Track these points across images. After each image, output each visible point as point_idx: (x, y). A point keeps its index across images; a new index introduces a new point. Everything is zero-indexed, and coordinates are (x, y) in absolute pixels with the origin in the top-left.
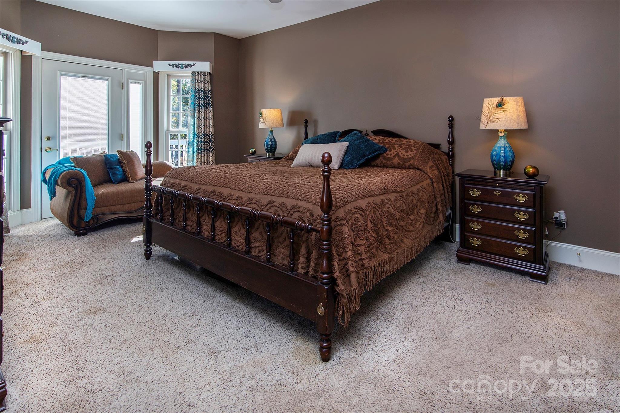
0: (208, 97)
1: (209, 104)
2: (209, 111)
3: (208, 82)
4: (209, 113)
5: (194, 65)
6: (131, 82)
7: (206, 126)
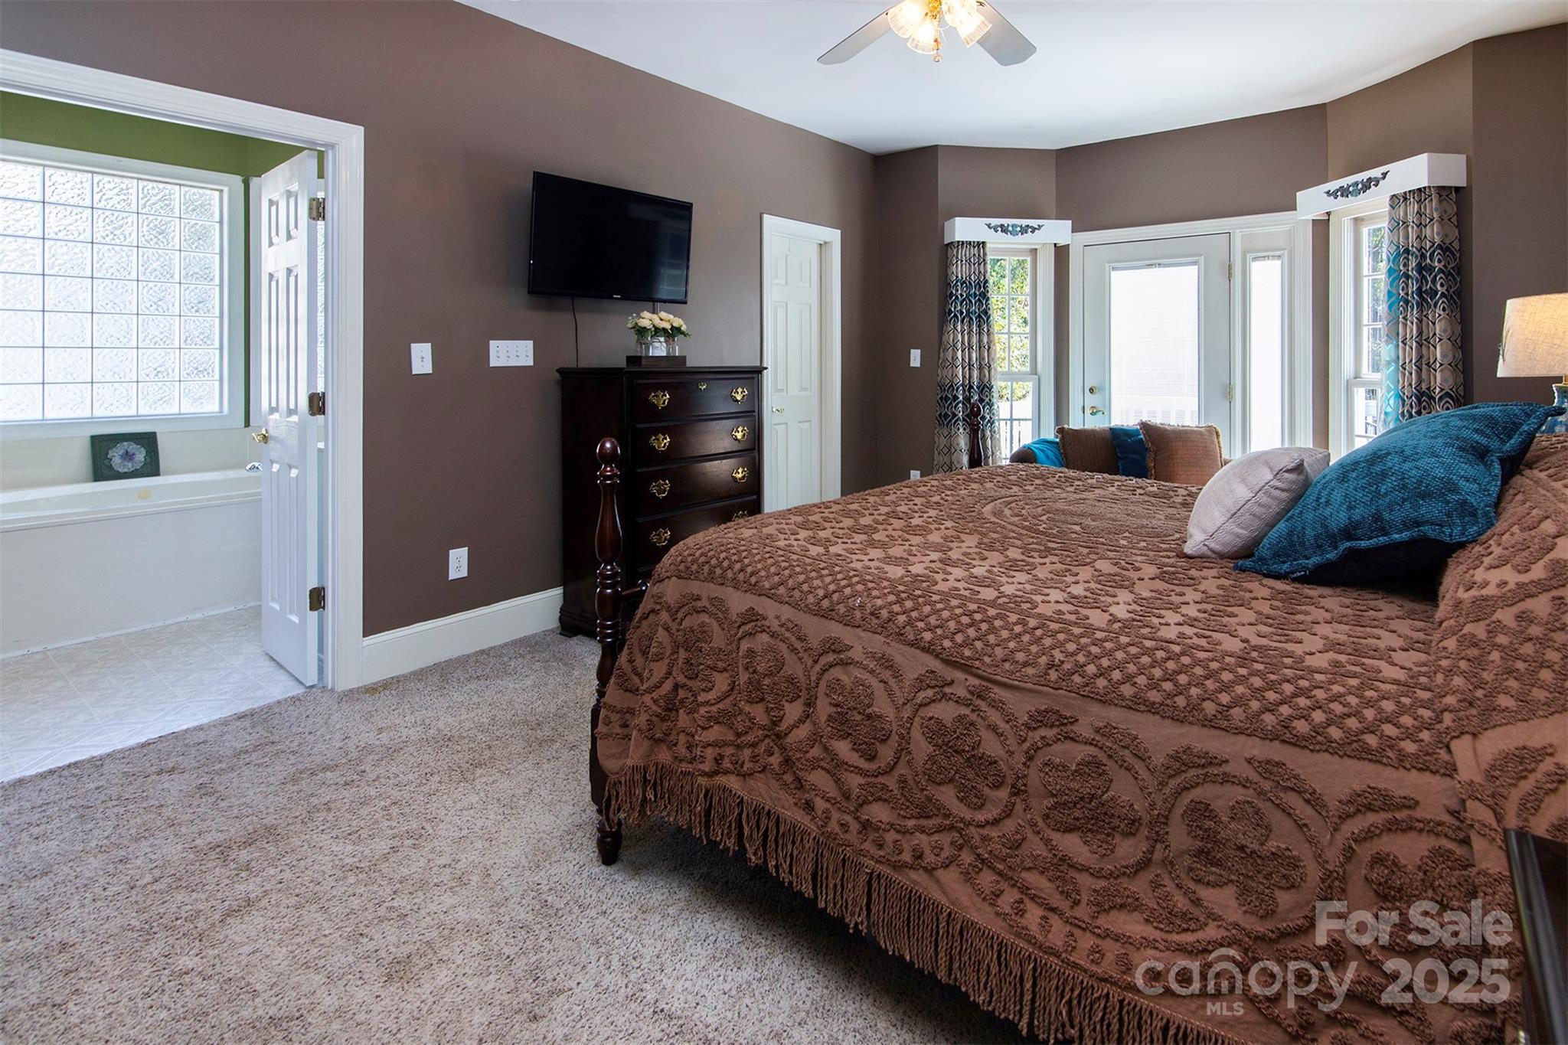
0: (1431, 269)
1: (1433, 293)
2: (1434, 316)
3: (1432, 220)
4: (1434, 324)
5: (1384, 175)
6: (1255, 259)
7: (1423, 364)
